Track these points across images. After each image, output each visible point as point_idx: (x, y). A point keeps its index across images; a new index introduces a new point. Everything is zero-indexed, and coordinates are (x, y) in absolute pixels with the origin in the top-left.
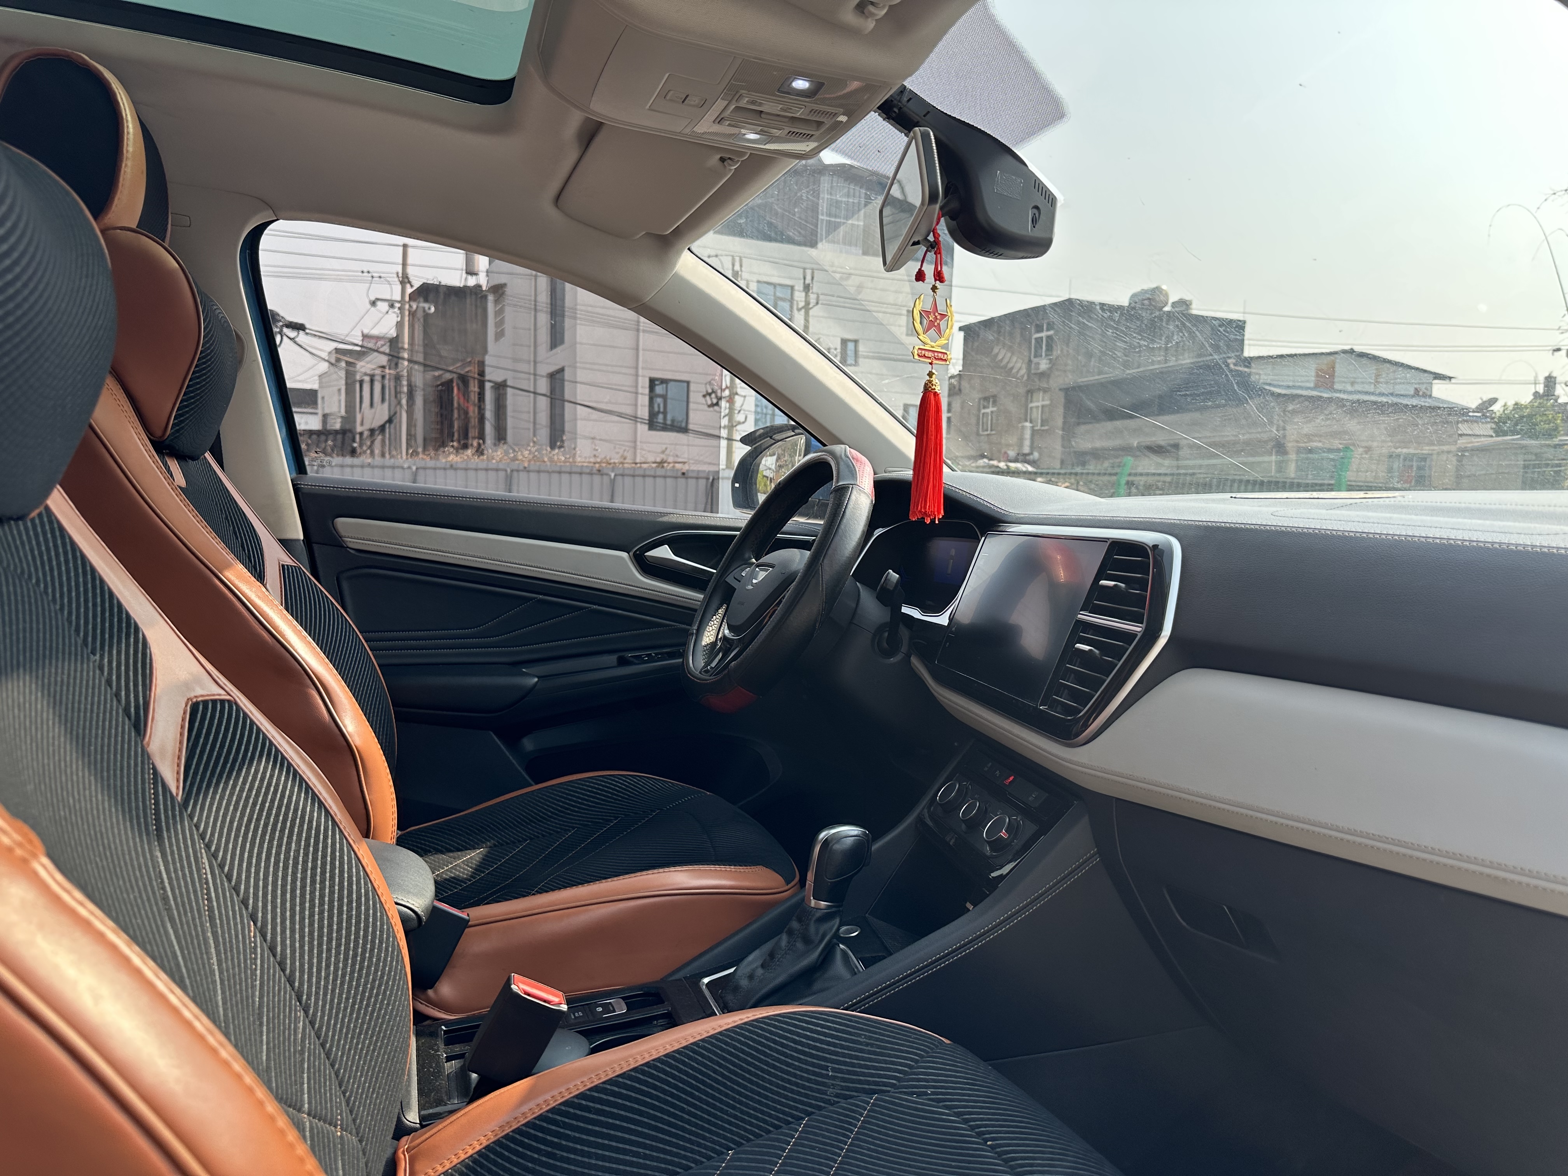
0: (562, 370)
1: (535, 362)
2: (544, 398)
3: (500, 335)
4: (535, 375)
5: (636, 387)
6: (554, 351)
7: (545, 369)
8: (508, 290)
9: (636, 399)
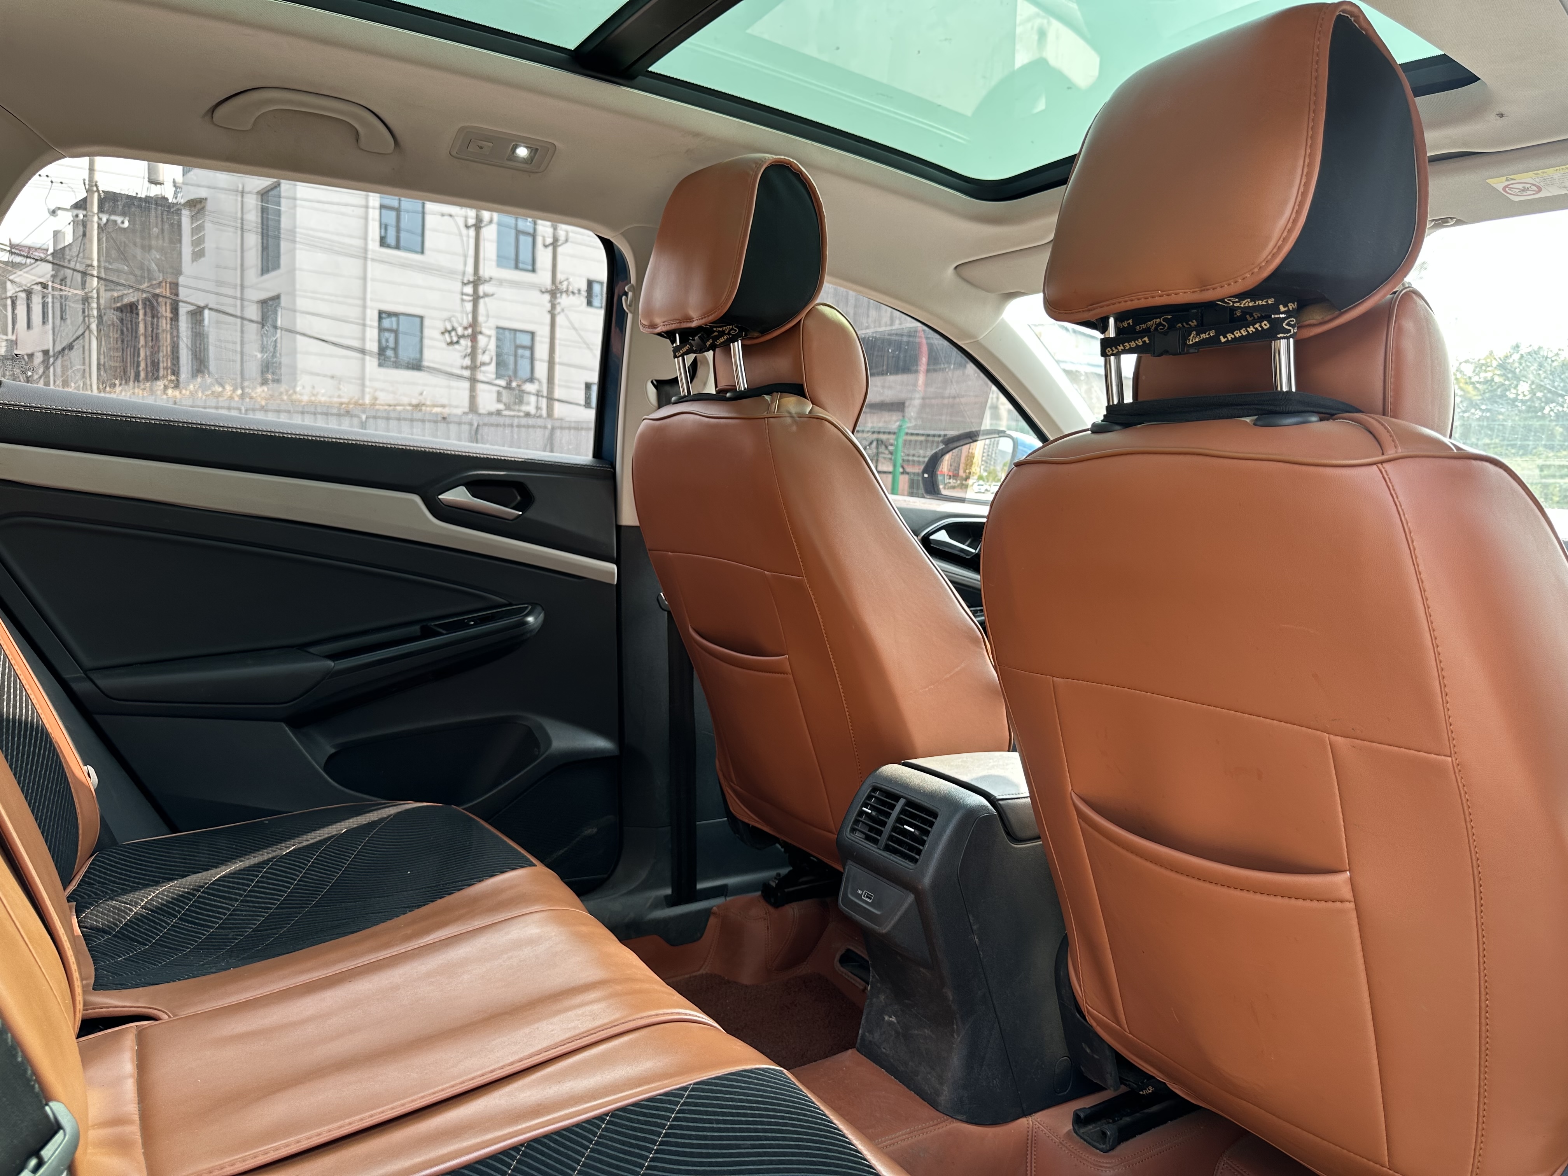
0: (277, 297)
1: (242, 287)
2: (255, 325)
3: (198, 255)
4: (242, 299)
5: (364, 319)
6: (266, 276)
7: (255, 295)
8: (209, 206)
9: (364, 332)
